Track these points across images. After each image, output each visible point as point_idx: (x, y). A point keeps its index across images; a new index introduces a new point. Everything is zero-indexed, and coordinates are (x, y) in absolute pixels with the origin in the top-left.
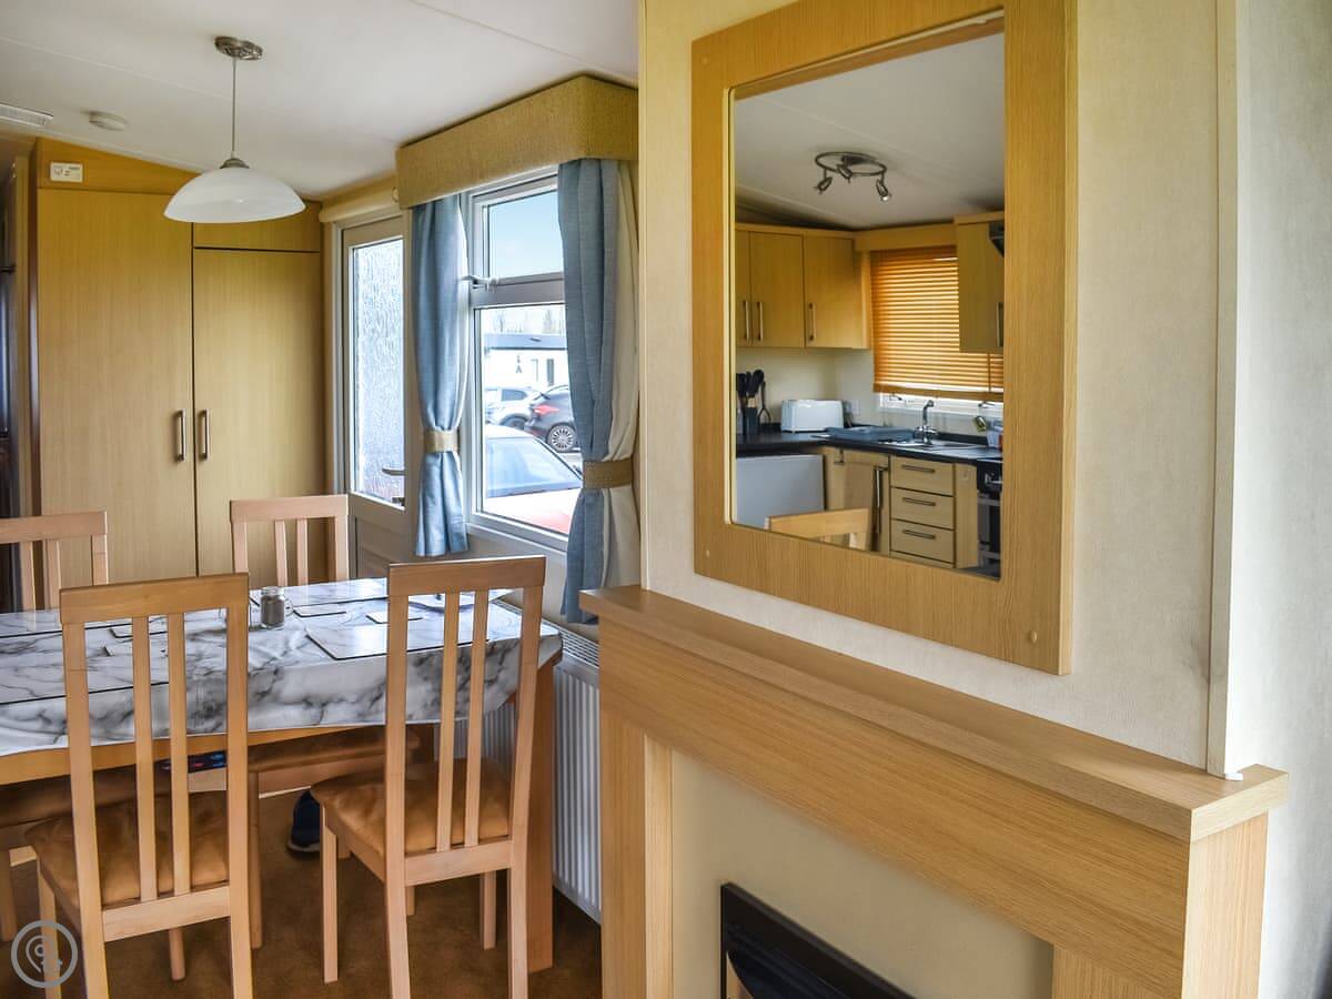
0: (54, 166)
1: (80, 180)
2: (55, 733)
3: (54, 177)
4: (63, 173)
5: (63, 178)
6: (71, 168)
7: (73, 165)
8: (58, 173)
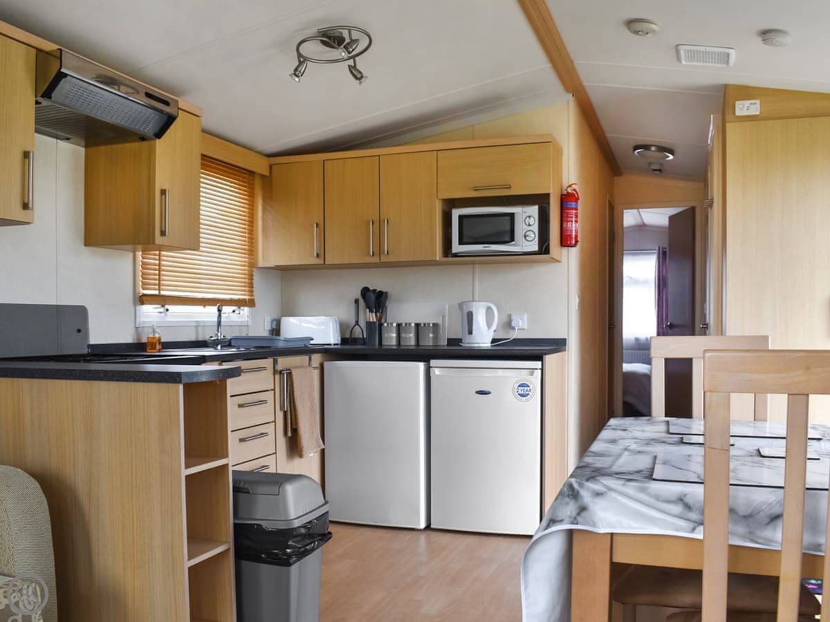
0: (739, 104)
1: (758, 113)
2: (695, 522)
3: (738, 113)
4: (745, 108)
5: (745, 113)
6: (751, 104)
7: (752, 101)
8: (741, 109)
